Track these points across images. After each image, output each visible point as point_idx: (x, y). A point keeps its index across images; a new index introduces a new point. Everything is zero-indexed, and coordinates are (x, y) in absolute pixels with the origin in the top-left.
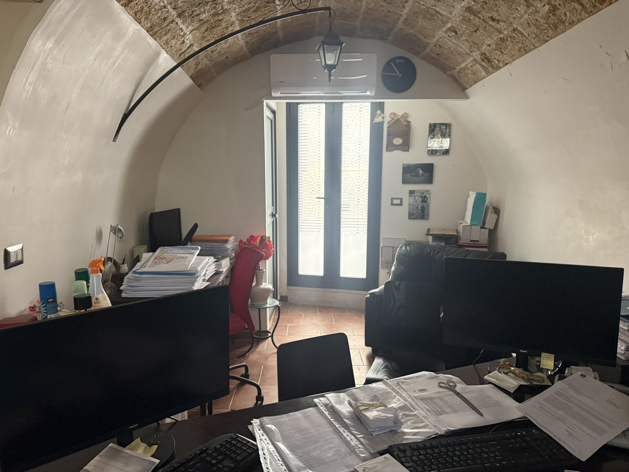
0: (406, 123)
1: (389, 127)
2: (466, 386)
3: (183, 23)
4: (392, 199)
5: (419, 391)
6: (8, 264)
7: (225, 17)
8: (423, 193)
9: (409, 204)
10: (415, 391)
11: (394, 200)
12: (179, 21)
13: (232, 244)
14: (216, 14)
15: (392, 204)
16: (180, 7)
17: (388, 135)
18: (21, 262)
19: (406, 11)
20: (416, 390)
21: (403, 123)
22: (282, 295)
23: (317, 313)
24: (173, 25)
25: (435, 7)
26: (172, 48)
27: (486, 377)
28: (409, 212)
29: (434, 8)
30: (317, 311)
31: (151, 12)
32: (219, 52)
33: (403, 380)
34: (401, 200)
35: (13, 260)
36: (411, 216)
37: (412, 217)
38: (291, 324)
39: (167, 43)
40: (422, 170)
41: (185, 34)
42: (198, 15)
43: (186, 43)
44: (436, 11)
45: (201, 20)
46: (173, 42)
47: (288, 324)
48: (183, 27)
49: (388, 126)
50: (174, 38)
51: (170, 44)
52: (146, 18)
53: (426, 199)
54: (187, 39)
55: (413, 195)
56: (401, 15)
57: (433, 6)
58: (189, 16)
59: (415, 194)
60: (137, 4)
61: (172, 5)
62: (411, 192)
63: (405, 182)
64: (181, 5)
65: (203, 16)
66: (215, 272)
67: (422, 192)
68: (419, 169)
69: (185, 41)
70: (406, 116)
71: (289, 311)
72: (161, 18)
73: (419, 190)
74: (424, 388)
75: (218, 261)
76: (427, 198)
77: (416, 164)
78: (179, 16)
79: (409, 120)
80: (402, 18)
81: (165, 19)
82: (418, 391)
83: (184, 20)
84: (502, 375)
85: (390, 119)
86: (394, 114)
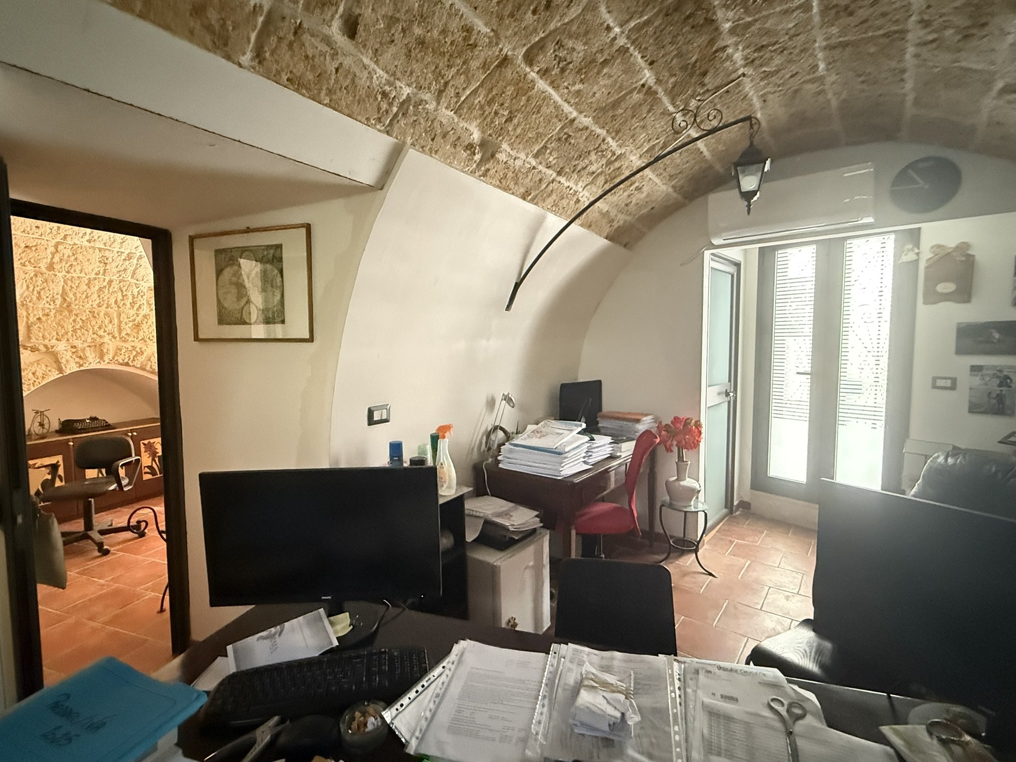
0: (964, 259)
1: (927, 268)
2: (825, 727)
3: (568, 180)
4: (935, 379)
5: (722, 696)
6: (371, 422)
7: (623, 163)
8: (1000, 371)
9: (971, 389)
10: (714, 694)
11: (938, 381)
12: (563, 180)
13: (648, 425)
14: (609, 163)
15: (935, 387)
16: (555, 164)
17: (927, 279)
18: (386, 421)
19: (909, 85)
20: (718, 695)
21: (958, 259)
22: (743, 500)
23: (788, 534)
24: (555, 185)
25: (958, 62)
26: (566, 209)
27: (886, 730)
28: (970, 401)
29: (957, 64)
30: (789, 532)
31: (518, 176)
32: (638, 204)
33: (709, 668)
34: (954, 381)
35: (376, 417)
36: (974, 408)
37: (977, 410)
38: (740, 541)
39: (555, 205)
40: (999, 332)
41: (576, 192)
42: (584, 168)
43: (582, 201)
44: (962, 68)
45: (593, 173)
46: (564, 202)
47: (736, 540)
48: (571, 184)
49: (927, 265)
50: (563, 198)
51: (561, 205)
52: (516, 184)
53: (1009, 381)
54: (582, 197)
55: (980, 374)
56: (905, 95)
57: (954, 63)
58: (573, 172)
59: (984, 372)
60: (496, 172)
61: (544, 164)
62: (975, 369)
63: (960, 351)
64: (554, 162)
65: (593, 168)
66: (609, 455)
67: (998, 368)
68: (993, 331)
69: (580, 199)
70: (963, 247)
71: (747, 523)
72: (534, 180)
73: (993, 366)
74: (735, 696)
75: (618, 443)
76: (1011, 380)
77: (986, 323)
78: (559, 173)
79: (970, 252)
80: (910, 98)
81: (541, 180)
82: (720, 697)
83: (567, 177)
84: (928, 739)
85: (930, 255)
86: (939, 246)
